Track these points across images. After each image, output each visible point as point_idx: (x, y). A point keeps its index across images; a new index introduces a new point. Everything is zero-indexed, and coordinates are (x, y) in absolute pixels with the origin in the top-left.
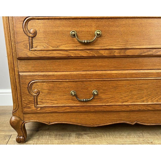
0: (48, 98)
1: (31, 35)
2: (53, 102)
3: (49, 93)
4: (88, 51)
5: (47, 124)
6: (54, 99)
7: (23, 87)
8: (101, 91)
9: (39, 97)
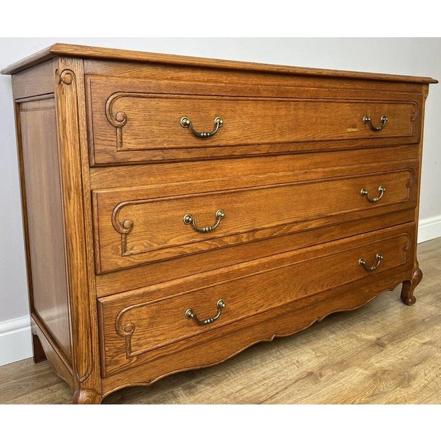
0: (149, 335)
1: (124, 231)
2: (159, 338)
3: (151, 324)
4: (209, 242)
5: (145, 384)
6: (159, 333)
7: (107, 325)
8: (229, 298)
9: (134, 337)
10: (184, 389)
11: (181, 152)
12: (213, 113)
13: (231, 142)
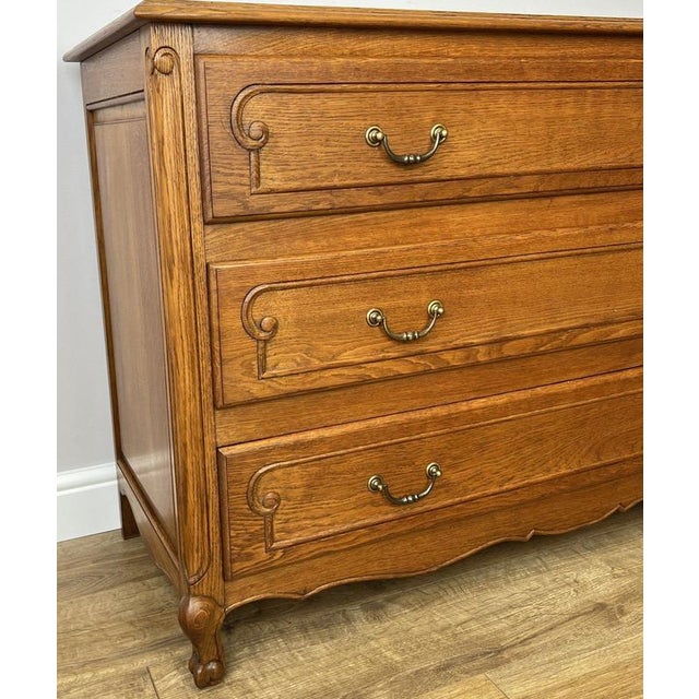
0: (303, 515)
1: (262, 335)
2: (320, 522)
3: (308, 497)
4: (413, 360)
5: (297, 597)
6: (321, 512)
7: (233, 494)
8: (448, 461)
9: (278, 517)
10: (365, 609)
11: (364, 193)
12: (428, 117)
13: (463, 172)
